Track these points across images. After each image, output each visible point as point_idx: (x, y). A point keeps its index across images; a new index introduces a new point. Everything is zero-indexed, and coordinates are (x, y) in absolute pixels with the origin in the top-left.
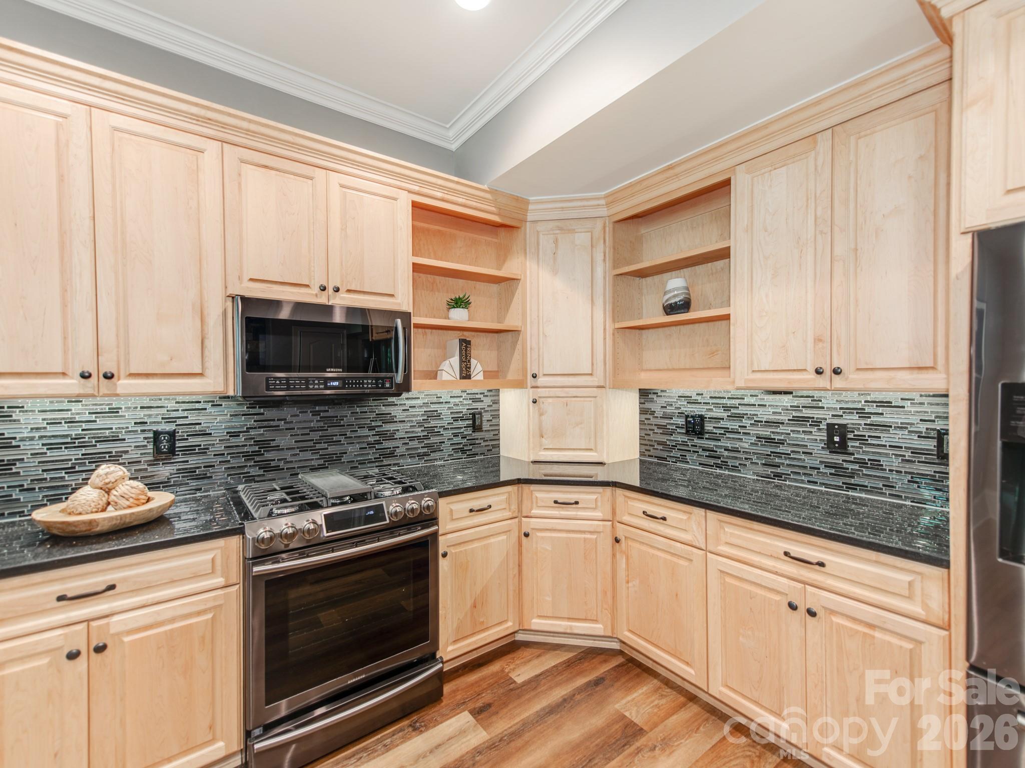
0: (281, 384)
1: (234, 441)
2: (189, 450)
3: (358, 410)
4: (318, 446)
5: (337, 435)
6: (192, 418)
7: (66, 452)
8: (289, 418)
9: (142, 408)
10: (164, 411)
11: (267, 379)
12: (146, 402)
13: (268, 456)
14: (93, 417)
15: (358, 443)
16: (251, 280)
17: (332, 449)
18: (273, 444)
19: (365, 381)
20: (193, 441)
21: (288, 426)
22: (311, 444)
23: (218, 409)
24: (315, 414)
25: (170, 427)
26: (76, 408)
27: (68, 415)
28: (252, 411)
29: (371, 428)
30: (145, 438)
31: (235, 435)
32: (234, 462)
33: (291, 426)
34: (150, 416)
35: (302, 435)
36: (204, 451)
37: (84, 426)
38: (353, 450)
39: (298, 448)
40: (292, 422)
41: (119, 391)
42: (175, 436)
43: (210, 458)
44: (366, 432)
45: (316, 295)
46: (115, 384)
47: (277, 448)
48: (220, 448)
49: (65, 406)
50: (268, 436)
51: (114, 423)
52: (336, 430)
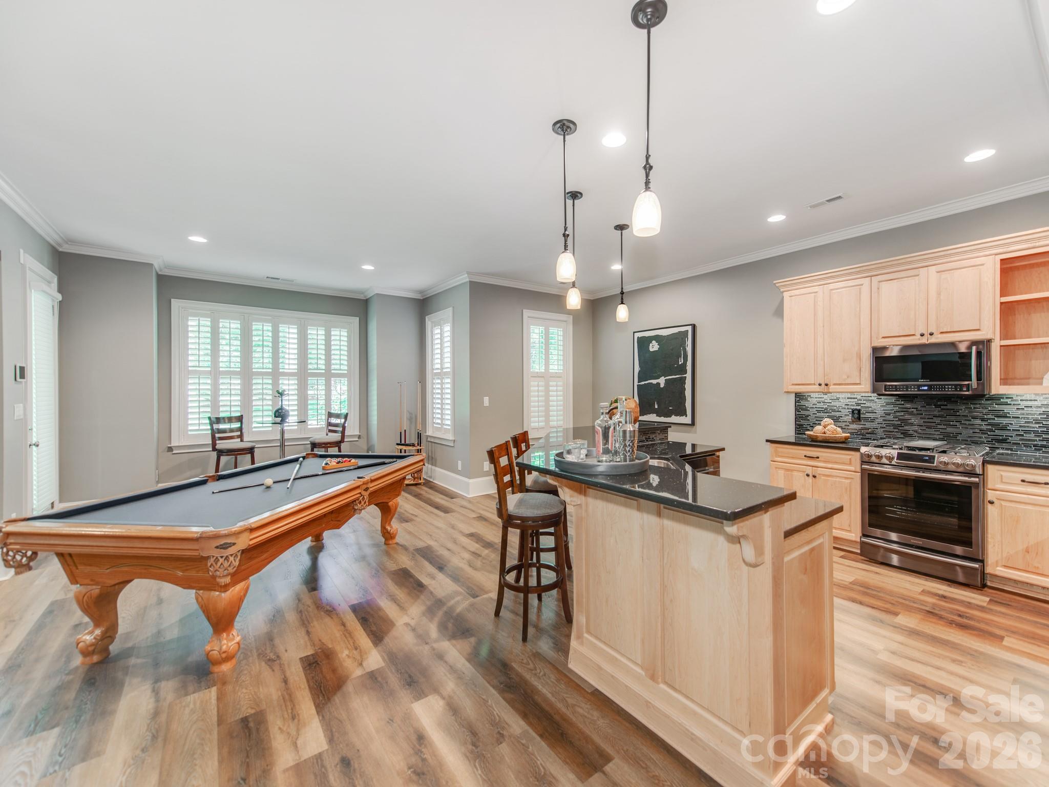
0: (892, 388)
1: (888, 417)
2: (866, 419)
3: (972, 406)
4: (939, 427)
5: (953, 421)
6: (868, 404)
7: (822, 414)
8: (919, 408)
9: (848, 398)
10: (856, 400)
11: (885, 386)
12: (849, 395)
13: (906, 428)
14: (831, 401)
15: (971, 428)
16: (883, 337)
17: (949, 430)
18: (910, 421)
19: (947, 387)
20: (868, 415)
21: (918, 412)
22: (934, 424)
23: (880, 400)
24: (937, 406)
25: (858, 408)
26: (825, 397)
27: (823, 400)
28: (898, 403)
29: (983, 420)
30: (849, 412)
31: (889, 414)
32: (888, 429)
33: (920, 412)
34: (850, 402)
35: (928, 418)
36: (873, 421)
37: (828, 404)
38: (966, 433)
39: (925, 426)
40: (921, 410)
41: (830, 391)
42: (860, 412)
43: (874, 425)
44: (978, 422)
45: (919, 339)
46: (829, 388)
47: (912, 424)
48: (880, 420)
49: (822, 396)
50: (907, 417)
51: (837, 404)
52: (953, 418)
